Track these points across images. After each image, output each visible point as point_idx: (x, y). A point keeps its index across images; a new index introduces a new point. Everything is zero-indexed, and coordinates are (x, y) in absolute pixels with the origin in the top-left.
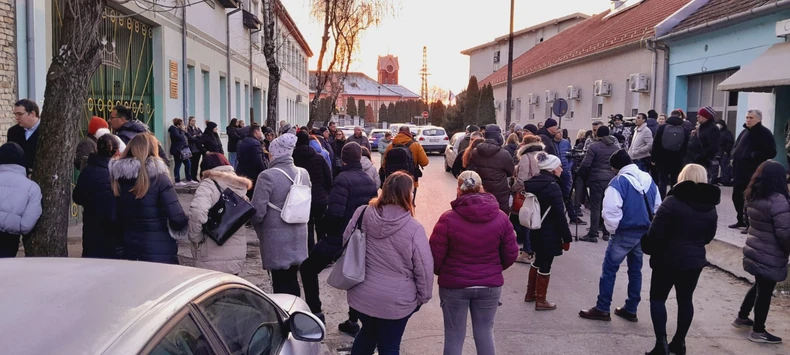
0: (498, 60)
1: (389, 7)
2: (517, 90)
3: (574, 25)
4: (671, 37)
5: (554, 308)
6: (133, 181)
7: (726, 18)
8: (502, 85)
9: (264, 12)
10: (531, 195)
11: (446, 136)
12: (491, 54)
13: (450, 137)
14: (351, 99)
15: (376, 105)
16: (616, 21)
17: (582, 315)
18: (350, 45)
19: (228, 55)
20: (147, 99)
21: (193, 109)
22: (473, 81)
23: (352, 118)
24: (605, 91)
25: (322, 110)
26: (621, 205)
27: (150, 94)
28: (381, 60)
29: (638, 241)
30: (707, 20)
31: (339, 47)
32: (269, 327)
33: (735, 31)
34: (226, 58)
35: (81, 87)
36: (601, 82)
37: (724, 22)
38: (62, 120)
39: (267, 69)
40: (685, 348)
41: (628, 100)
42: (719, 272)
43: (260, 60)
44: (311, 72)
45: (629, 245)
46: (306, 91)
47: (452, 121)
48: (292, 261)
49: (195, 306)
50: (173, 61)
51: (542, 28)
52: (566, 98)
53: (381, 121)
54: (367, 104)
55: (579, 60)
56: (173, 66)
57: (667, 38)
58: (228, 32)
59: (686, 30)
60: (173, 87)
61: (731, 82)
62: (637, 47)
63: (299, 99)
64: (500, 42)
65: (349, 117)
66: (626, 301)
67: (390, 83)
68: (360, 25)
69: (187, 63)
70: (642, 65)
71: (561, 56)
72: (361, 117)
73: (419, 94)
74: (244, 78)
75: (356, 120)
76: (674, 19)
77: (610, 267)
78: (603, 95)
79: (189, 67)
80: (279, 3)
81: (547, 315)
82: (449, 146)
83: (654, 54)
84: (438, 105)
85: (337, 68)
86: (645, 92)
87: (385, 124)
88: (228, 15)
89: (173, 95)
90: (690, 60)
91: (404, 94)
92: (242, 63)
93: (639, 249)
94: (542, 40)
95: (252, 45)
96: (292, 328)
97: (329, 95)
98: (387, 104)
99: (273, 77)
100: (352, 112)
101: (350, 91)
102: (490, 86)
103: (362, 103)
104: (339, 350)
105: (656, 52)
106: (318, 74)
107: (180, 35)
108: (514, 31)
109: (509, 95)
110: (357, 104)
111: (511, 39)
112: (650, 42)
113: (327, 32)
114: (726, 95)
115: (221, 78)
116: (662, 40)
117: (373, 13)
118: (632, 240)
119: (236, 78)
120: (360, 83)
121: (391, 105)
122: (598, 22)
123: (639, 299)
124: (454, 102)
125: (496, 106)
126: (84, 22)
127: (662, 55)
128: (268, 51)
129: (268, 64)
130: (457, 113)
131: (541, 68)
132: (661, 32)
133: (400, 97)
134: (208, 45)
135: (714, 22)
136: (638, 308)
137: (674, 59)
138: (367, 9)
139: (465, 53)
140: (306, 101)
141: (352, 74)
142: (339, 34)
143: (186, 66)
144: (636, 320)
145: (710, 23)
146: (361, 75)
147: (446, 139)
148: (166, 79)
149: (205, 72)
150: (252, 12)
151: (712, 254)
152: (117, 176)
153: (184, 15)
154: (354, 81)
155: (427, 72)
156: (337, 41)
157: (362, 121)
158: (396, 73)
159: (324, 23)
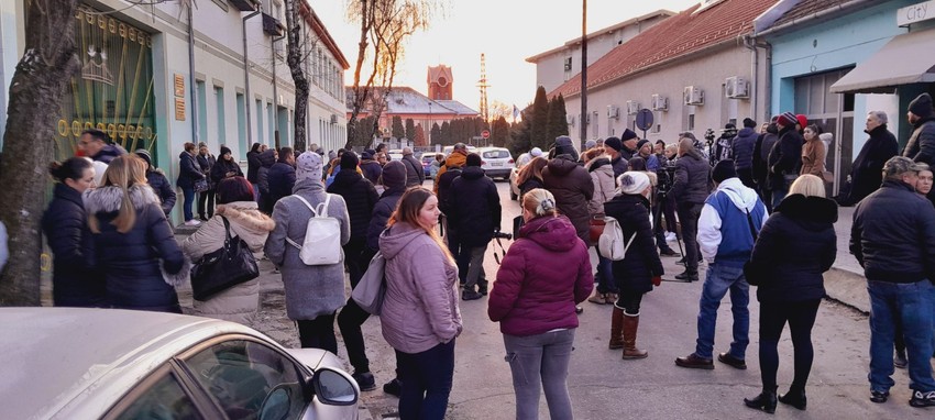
0: (570, 68)
1: (438, 5)
2: (592, 101)
3: (658, 23)
4: (774, 32)
5: (645, 356)
6: (115, 214)
7: (837, 7)
8: (575, 97)
9: (287, 14)
10: (611, 219)
11: (510, 158)
12: (562, 61)
13: (515, 159)
14: (397, 118)
15: (427, 126)
16: (708, 16)
17: (679, 363)
18: (393, 52)
19: (245, 68)
20: (148, 121)
21: (204, 133)
22: (541, 92)
23: (399, 140)
24: (697, 99)
25: (361, 131)
26: (719, 226)
27: (151, 116)
28: (432, 71)
29: (741, 272)
30: (816, 10)
31: (380, 57)
32: (287, 388)
33: (849, 22)
34: (242, 71)
35: (52, 100)
36: (691, 88)
37: (836, 11)
38: (29, 141)
39: (293, 82)
40: (805, 398)
41: (725, 109)
42: (841, 306)
43: (284, 72)
44: (348, 89)
45: (730, 277)
46: (343, 110)
47: (517, 141)
48: (319, 309)
49: (179, 362)
50: (178, 75)
51: (622, 28)
52: (652, 109)
53: (433, 144)
54: (416, 124)
55: (665, 63)
56: (177, 81)
57: (767, 34)
58: (245, 40)
59: (790, 23)
60: (179, 106)
61: (845, 82)
62: (734, 46)
63: (334, 120)
64: (572, 46)
65: (395, 139)
66: (732, 345)
67: (443, 98)
68: (404, 29)
69: (196, 77)
70: (739, 66)
71: (643, 60)
72: (410, 139)
73: (478, 110)
74: (267, 96)
75: (404, 143)
76: (776, 11)
77: (709, 305)
78: (694, 103)
79: (200, 82)
80: (304, 2)
81: (637, 365)
82: (514, 169)
83: (753, 53)
84: (500, 123)
85: (378, 82)
86: (744, 99)
87: (438, 147)
88: (245, 19)
89: (180, 116)
90: (796, 59)
91: (460, 111)
92: (262, 76)
93: (744, 281)
94: (620, 43)
95: (275, 55)
96: (316, 389)
97: (370, 114)
98: (440, 124)
99: (300, 91)
100: (398, 134)
101: (395, 109)
102: (561, 97)
103: (410, 122)
104: (385, 416)
105: (756, 50)
106: (356, 89)
107: (187, 44)
108: (587, 33)
109: (584, 107)
110: (404, 124)
111: (584, 43)
112: (748, 38)
113: (364, 38)
114: (840, 99)
115: (239, 95)
116: (762, 36)
117: (419, 13)
118: (734, 270)
119: (256, 95)
120: (407, 99)
121: (445, 124)
122: (686, 19)
123: (747, 342)
124: (519, 119)
125: (569, 121)
126: (54, 19)
127: (763, 53)
128: (294, 61)
129: (294, 75)
130: (523, 130)
131: (620, 75)
132: (760, 27)
133: (455, 115)
134: (221, 56)
135: (824, 12)
136: (746, 352)
137: (778, 58)
138: (411, 9)
139: (531, 60)
140: (343, 122)
141: (396, 88)
142: (379, 39)
143: (194, 81)
144: (745, 368)
145: (819, 13)
146: (408, 90)
147: (511, 162)
148: (170, 97)
149: (218, 89)
150: (274, 16)
151: (832, 285)
152: (94, 209)
153: (190, 20)
154: (401, 97)
155: (487, 83)
156: (377, 48)
157: (411, 144)
158: (450, 84)
159: (361, 26)
